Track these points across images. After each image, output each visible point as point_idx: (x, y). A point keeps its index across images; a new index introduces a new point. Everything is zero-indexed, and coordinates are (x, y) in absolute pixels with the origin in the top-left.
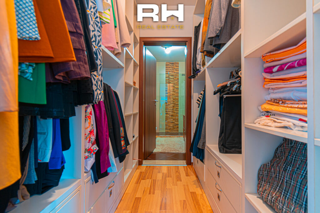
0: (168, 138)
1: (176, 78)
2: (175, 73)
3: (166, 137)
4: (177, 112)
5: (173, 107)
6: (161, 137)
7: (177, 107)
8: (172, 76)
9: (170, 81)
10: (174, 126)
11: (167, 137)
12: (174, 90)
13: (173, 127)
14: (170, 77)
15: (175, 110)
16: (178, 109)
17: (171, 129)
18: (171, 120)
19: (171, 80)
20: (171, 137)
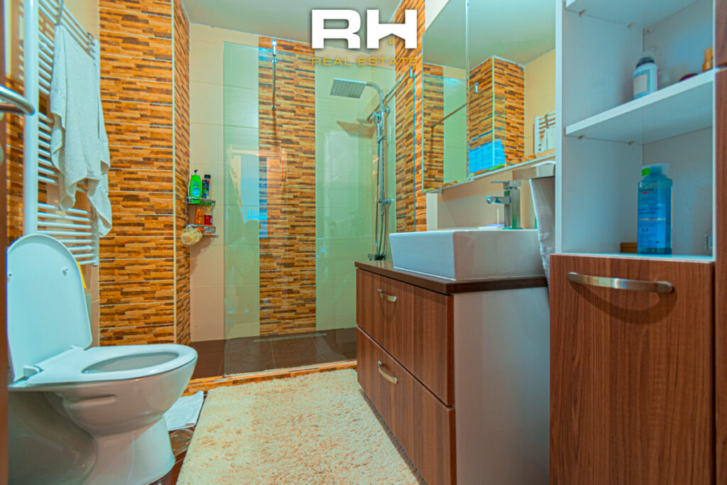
0: (276, 381)
1: (303, 107)
2: (297, 86)
3: (263, 379)
4: (310, 248)
5: (293, 227)
6: (235, 382)
7: (310, 230)
8: (286, 98)
9: (279, 121)
10: (298, 305)
11: (270, 378)
12: (297, 160)
13: (293, 311)
14: (278, 101)
15: (301, 240)
16: (314, 235)
17: (283, 318)
18: (284, 283)
19: (282, 117)
20: (288, 376)
